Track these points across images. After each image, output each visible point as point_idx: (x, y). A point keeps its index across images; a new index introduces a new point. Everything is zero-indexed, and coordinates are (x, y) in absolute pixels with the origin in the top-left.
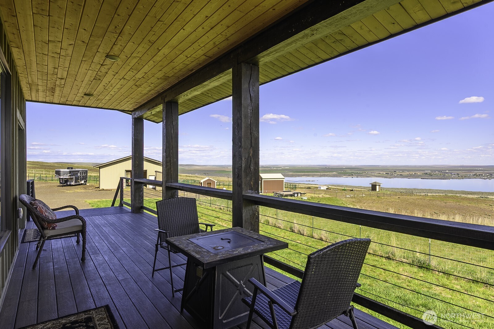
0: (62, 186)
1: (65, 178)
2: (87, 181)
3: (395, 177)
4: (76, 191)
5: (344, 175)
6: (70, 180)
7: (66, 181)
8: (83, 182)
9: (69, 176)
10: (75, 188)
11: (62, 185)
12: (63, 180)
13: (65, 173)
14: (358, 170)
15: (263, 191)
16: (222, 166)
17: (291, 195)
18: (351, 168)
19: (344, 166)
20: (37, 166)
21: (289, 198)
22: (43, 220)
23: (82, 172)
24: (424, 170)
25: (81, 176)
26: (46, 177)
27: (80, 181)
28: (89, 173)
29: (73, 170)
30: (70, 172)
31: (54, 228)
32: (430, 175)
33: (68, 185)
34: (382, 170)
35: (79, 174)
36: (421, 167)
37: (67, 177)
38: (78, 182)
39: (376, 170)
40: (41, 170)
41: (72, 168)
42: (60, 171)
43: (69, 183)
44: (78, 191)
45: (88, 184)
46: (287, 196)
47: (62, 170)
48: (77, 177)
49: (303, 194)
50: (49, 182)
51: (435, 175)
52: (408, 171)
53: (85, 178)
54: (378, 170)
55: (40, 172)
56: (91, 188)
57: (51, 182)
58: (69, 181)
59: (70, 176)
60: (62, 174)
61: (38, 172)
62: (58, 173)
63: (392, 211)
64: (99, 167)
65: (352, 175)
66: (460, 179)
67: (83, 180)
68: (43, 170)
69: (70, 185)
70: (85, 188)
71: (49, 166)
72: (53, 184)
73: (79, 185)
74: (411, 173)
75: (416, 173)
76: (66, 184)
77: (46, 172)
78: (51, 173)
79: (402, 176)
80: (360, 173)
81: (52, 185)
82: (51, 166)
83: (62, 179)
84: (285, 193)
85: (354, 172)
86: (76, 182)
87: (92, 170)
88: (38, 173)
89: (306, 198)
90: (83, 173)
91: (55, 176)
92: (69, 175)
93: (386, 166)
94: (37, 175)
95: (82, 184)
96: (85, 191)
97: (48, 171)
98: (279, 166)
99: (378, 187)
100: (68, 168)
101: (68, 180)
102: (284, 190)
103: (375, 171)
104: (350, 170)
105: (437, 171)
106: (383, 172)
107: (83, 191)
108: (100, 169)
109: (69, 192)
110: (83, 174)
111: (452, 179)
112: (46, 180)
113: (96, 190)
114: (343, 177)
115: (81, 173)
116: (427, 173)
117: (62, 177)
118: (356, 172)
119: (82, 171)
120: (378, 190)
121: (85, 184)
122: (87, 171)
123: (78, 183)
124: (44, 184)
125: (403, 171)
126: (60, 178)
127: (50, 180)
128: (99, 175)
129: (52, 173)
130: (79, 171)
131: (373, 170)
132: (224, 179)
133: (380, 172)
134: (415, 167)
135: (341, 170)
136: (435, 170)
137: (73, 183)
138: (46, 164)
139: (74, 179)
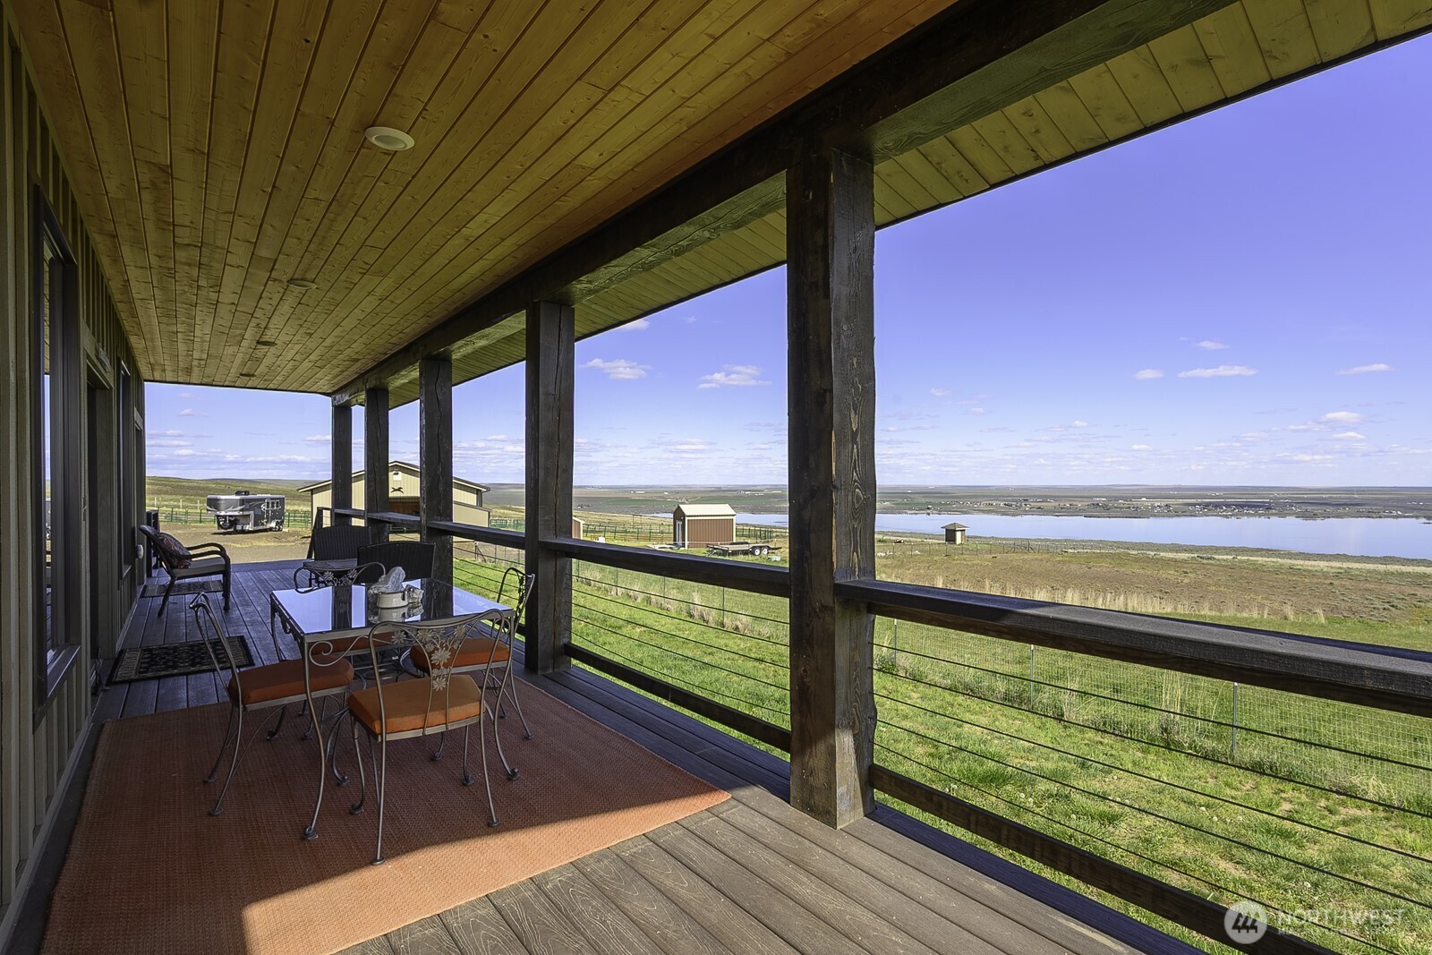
0: (224, 534)
1: (230, 516)
2: (283, 522)
3: (1026, 513)
4: (257, 543)
5: (910, 509)
6: (242, 520)
7: (234, 522)
8: (273, 524)
9: (240, 510)
10: (255, 539)
11: (222, 531)
12: (226, 520)
13: (230, 504)
14: (941, 497)
15: (687, 542)
16: (623, 487)
17: (745, 553)
18: (927, 493)
19: (909, 487)
20: (165, 489)
21: (741, 558)
22: (172, 555)
23: (270, 501)
24: (1092, 497)
25: (268, 511)
26: (187, 513)
27: (267, 522)
28: (288, 504)
29: (250, 497)
30: (242, 502)
31: (186, 567)
32: (1106, 508)
33: (237, 532)
34: (997, 498)
35: (264, 507)
36: (1084, 488)
37: (236, 513)
38: (263, 524)
39: (984, 496)
40: (174, 497)
41: (247, 493)
42: (217, 500)
43: (239, 527)
44: (262, 544)
45: (285, 530)
46: (735, 553)
47: (223, 497)
48: (260, 514)
49: (773, 549)
50: (193, 524)
51: (1115, 507)
52: (1055, 498)
53: (279, 516)
54: (987, 496)
55: (172, 503)
56: (292, 539)
57: (199, 524)
58: (241, 522)
59: (242, 510)
60: (222, 506)
61: (167, 503)
62: (214, 504)
63: (965, 586)
64: (312, 490)
65: (928, 508)
66: (1173, 516)
67: (273, 519)
68: (179, 497)
69: (243, 532)
70: (278, 539)
71: (194, 488)
72: (202, 530)
73: (266, 530)
74: (1062, 504)
75: (1074, 503)
76: (232, 530)
77: (185, 504)
78: (198, 505)
79: (1041, 511)
80: (946, 504)
81: (198, 530)
82: (199, 488)
83: (225, 517)
84: (732, 548)
85: (932, 500)
86: (255, 524)
87: (296, 497)
88: (166, 506)
89: (778, 559)
90: (273, 503)
91: (208, 510)
92: (239, 508)
93: (1007, 488)
94: (165, 508)
95: (271, 529)
96: (276, 544)
97: (191, 501)
98: (758, 488)
99: (958, 534)
100: (238, 493)
101: (239, 521)
102: (734, 541)
103: (979, 500)
104: (923, 497)
105: (1121, 498)
106: (998, 502)
107: (273, 544)
108: (312, 494)
109: (239, 546)
110: (273, 507)
111: (1155, 516)
112: (186, 522)
113: (304, 543)
114: (906, 513)
115: (268, 503)
116: (1098, 504)
117: (223, 513)
118: (937, 501)
119: (272, 499)
120: (959, 541)
121: (279, 530)
122: (282, 500)
123: (261, 527)
124: (180, 528)
125: (1045, 498)
126: (218, 516)
127: (196, 522)
128: (310, 509)
129: (201, 505)
130: (263, 500)
131: (976, 497)
132: (626, 519)
133: (991, 502)
134: (1072, 488)
135: (903, 498)
136: (1116, 497)
137: (249, 527)
138: (186, 484)
139: (252, 517)
